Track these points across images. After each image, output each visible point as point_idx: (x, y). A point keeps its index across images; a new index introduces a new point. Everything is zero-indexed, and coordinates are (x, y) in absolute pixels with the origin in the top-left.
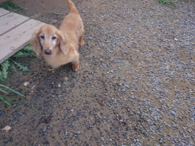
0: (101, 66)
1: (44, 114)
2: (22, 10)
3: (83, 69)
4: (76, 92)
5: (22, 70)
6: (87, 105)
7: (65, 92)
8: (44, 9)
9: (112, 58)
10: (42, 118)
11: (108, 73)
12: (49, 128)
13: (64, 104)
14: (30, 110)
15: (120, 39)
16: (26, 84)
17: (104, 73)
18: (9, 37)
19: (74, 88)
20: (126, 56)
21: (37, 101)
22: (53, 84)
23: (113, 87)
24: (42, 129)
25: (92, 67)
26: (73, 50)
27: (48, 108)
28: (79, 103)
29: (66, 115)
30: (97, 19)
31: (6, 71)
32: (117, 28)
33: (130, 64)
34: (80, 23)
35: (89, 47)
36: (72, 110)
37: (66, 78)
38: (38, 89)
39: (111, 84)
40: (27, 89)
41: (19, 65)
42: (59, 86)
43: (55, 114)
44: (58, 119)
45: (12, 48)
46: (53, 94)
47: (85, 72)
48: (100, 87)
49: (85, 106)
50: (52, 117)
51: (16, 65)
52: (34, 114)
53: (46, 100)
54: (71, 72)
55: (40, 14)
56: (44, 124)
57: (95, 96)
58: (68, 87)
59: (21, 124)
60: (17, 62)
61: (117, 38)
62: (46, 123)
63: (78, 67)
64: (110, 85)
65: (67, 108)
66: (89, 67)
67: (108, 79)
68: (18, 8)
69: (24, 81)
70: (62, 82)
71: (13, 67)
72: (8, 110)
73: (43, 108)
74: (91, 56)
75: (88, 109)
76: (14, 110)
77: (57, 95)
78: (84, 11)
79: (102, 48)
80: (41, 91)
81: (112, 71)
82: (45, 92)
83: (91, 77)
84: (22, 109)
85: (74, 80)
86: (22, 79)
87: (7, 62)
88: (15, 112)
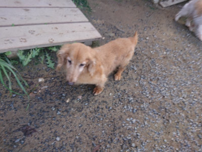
0: (125, 107)
1: (31, 123)
2: (90, 10)
3: (103, 97)
4: (78, 118)
5: (48, 64)
6: (78, 143)
7: (68, 112)
8: (110, 19)
9: (145, 105)
10: (24, 126)
11: (128, 119)
12: (23, 141)
13: (57, 125)
14: (23, 109)
15: (169, 89)
16: (40, 80)
17: (124, 117)
18: (57, 28)
19: (79, 113)
20: (164, 112)
21: (35, 104)
22: (64, 95)
23: (122, 141)
24: (16, 138)
25: (114, 101)
26: (101, 74)
27: (39, 119)
28: (72, 135)
29: (49, 140)
30: (157, 52)
31: (30, 59)
32: (174, 73)
33: (162, 126)
35: (128, 77)
36: (58, 139)
37: (80, 97)
38: (47, 92)
39: (122, 136)
40: (37, 86)
41: (49, 58)
42: (68, 101)
43: (40, 130)
44: (38, 139)
45: (51, 41)
46: (55, 106)
47: (104, 102)
48: (107, 132)
49: (74, 143)
50: (35, 131)
51: (46, 57)
52: (22, 116)
53: (45, 108)
54: (89, 93)
55: (103, 21)
56: (22, 134)
57: (94, 139)
58: (74, 108)
59: (5, 118)
60: (49, 56)
61: (165, 85)
62: (25, 134)
64: (120, 136)
65: (55, 132)
66: (111, 99)
67: (123, 127)
68: (88, 7)
69: (41, 76)
70: (74, 99)
71: (42, 58)
72: (6, 96)
73: (35, 116)
74: (122, 88)
75: (75, 149)
76: (9, 100)
77: (58, 110)
78: (148, 38)
79: (142, 86)
80: (48, 95)
81: (134, 121)
82: (50, 99)
83: (105, 111)
84: (17, 103)
85: (86, 104)
86: (41, 73)
87: (38, 50)
88: (9, 102)
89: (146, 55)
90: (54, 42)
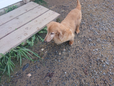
0: (89, 45)
1: (49, 71)
2: (46, 3)
3: (76, 45)
4: (69, 60)
5: (42, 41)
6: (76, 71)
7: (63, 59)
8: (58, 3)
9: (98, 40)
10: (48, 73)
11: (94, 50)
12: (51, 81)
13: (61, 67)
14: (43, 66)
15: (106, 26)
16: (42, 50)
17: (91, 50)
18: (37, 21)
19: (68, 58)
20: (110, 39)
21: (47, 61)
22: (56, 52)
23: (96, 62)
24: (47, 81)
25: (82, 45)
27: (52, 68)
28: (71, 69)
29: (62, 75)
30: (91, 9)
31: (33, 42)
33: (112, 46)
34: (80, 15)
35: (83, 29)
36: (66, 73)
37: (65, 50)
38: (48, 54)
39: (95, 59)
40: (43, 53)
41: (40, 38)
42: (60, 54)
43: (55, 72)
44: (57, 76)
45: (38, 28)
46: (56, 59)
47: (77, 47)
48: (86, 60)
49: (74, 72)
50: (54, 74)
51: (39, 38)
52: (44, 69)
53: (52, 62)
54: (68, 46)
55: (55, 6)
57: (82, 66)
58: (65, 56)
59: (37, 74)
60: (40, 36)
61: (104, 24)
62: (50, 77)
63: (73, 43)
64: (94, 60)
65: (63, 70)
66: (80, 44)
67: (93, 55)
68: (44, 2)
69: (41, 48)
70: (62, 52)
71: (37, 39)
72: (31, 64)
73: (49, 67)
74: (83, 36)
75: (76, 74)
76: (34, 65)
77: (58, 60)
78: (82, 4)
79: (92, 30)
80: (50, 55)
81: (97, 49)
82: (52, 56)
83: (80, 51)
84: (38, 65)
85: (69, 52)
86: (41, 46)
87: (35, 36)
88: (34, 66)
89: (86, 13)
90: (40, 28)
